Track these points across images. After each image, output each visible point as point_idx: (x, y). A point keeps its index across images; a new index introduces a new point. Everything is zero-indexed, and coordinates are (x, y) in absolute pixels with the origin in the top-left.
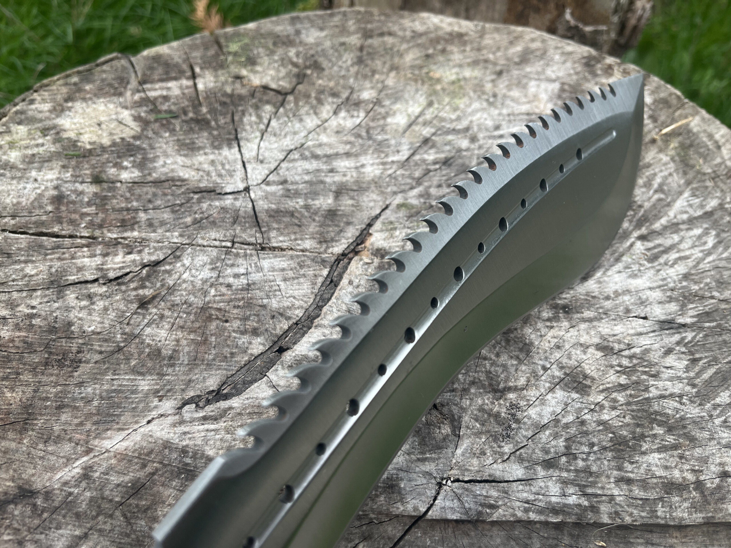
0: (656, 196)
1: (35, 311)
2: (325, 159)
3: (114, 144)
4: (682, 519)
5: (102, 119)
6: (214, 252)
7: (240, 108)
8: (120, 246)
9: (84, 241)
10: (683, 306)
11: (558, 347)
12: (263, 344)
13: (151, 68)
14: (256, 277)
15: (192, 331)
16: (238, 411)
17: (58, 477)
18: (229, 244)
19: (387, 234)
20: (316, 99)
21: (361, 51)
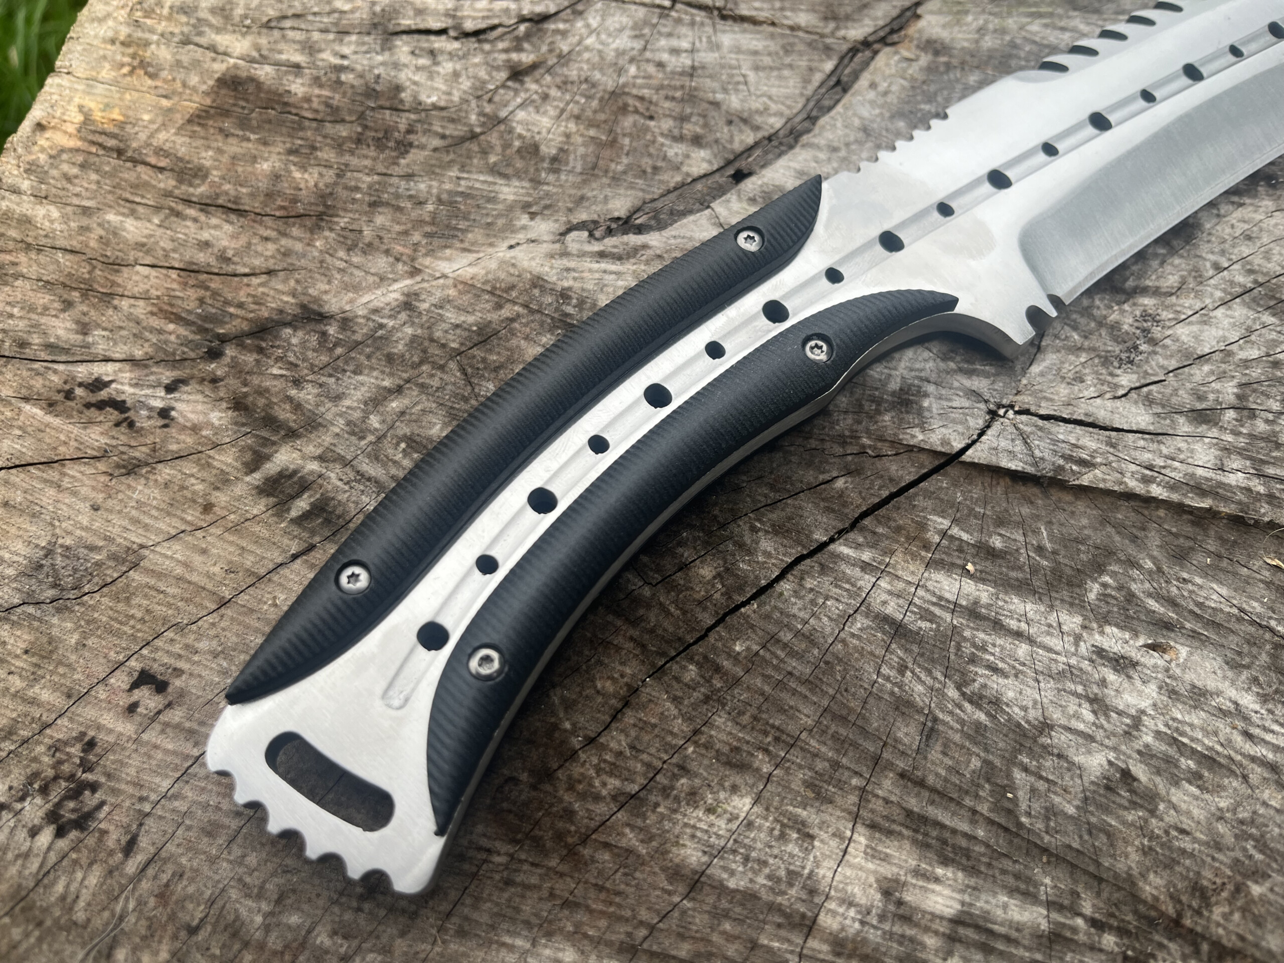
1: (346, 63)
6: (640, 13)
11: (1249, 238)
12: (710, 162)
14: (707, 57)
15: (592, 124)
16: (658, 252)
17: (364, 300)
18: (667, 4)
19: (948, 18)
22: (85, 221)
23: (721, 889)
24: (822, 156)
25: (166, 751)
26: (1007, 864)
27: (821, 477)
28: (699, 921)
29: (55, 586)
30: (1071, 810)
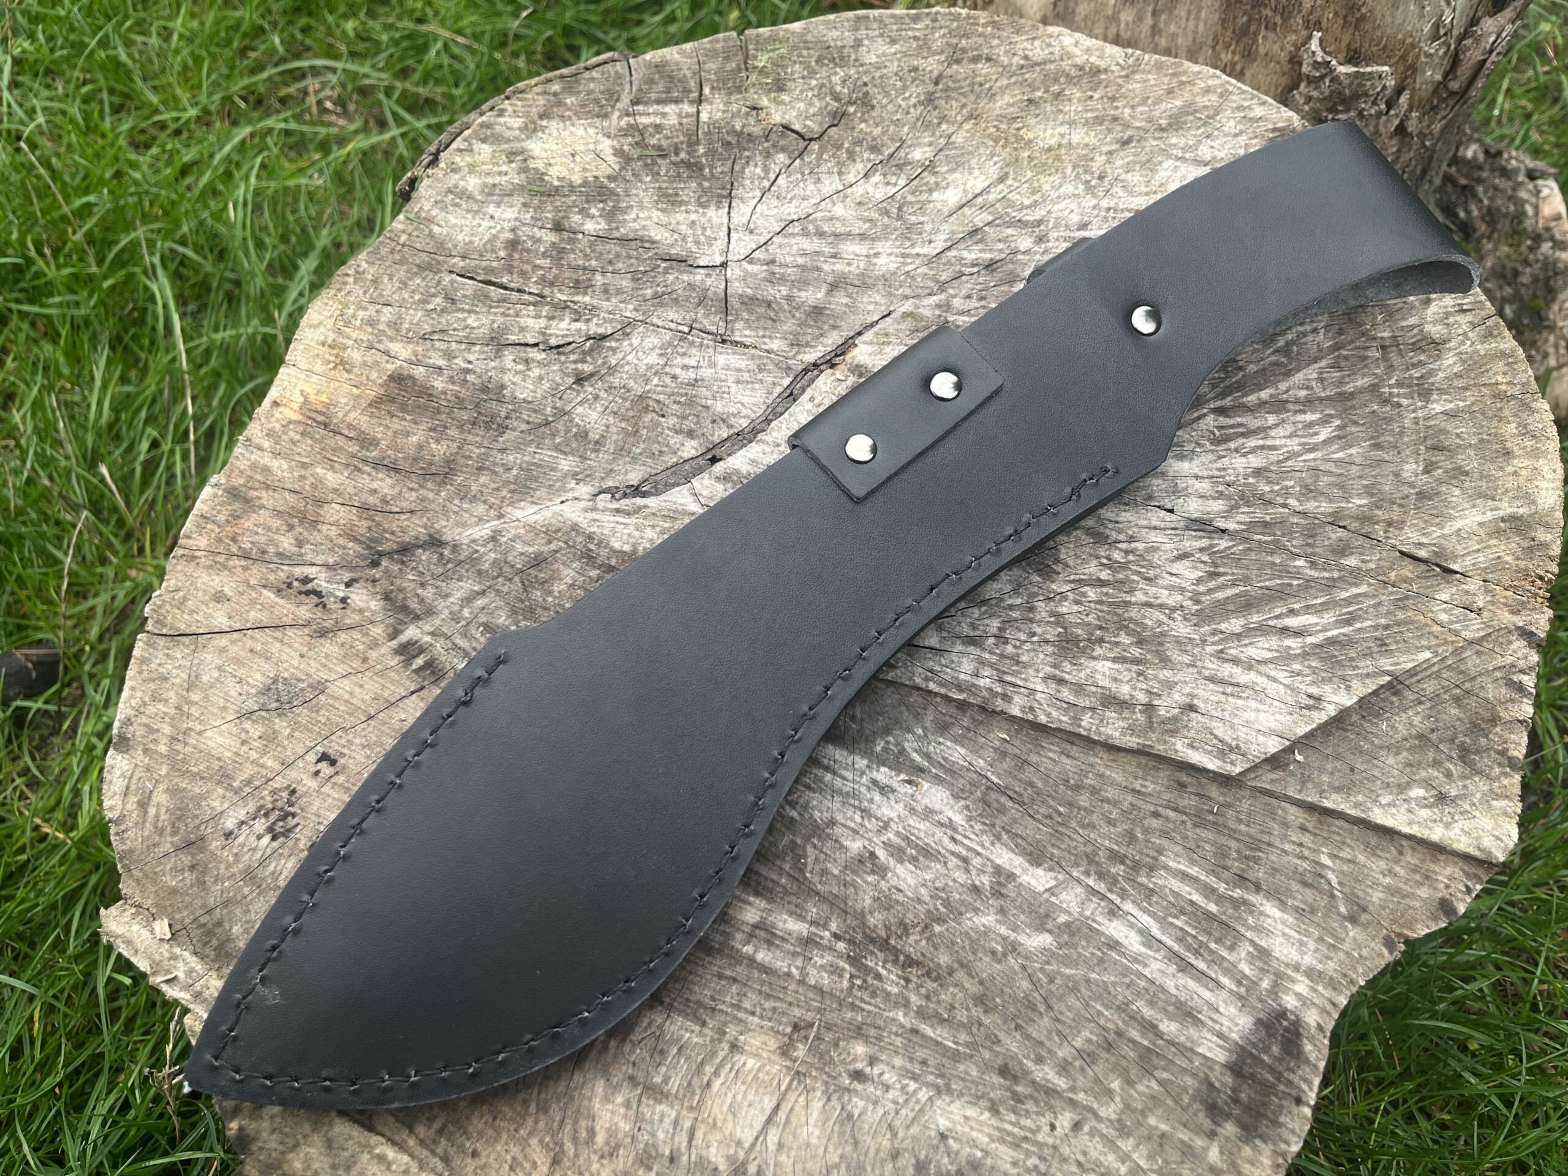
0: (1273, 358)
1: (470, 367)
2: (830, 240)
3: (585, 183)
4: (1111, 737)
5: (578, 148)
6: (667, 336)
7: (746, 153)
8: (567, 311)
9: (531, 299)
10: (1234, 507)
12: (696, 449)
13: (651, 82)
14: (706, 372)
15: (625, 419)
16: (653, 511)
17: (468, 533)
18: (686, 329)
19: (875, 348)
20: (848, 151)
21: (936, 83)
22: (303, 472)
24: (768, 449)
26: (793, 899)
29: (278, 701)
30: (836, 872)
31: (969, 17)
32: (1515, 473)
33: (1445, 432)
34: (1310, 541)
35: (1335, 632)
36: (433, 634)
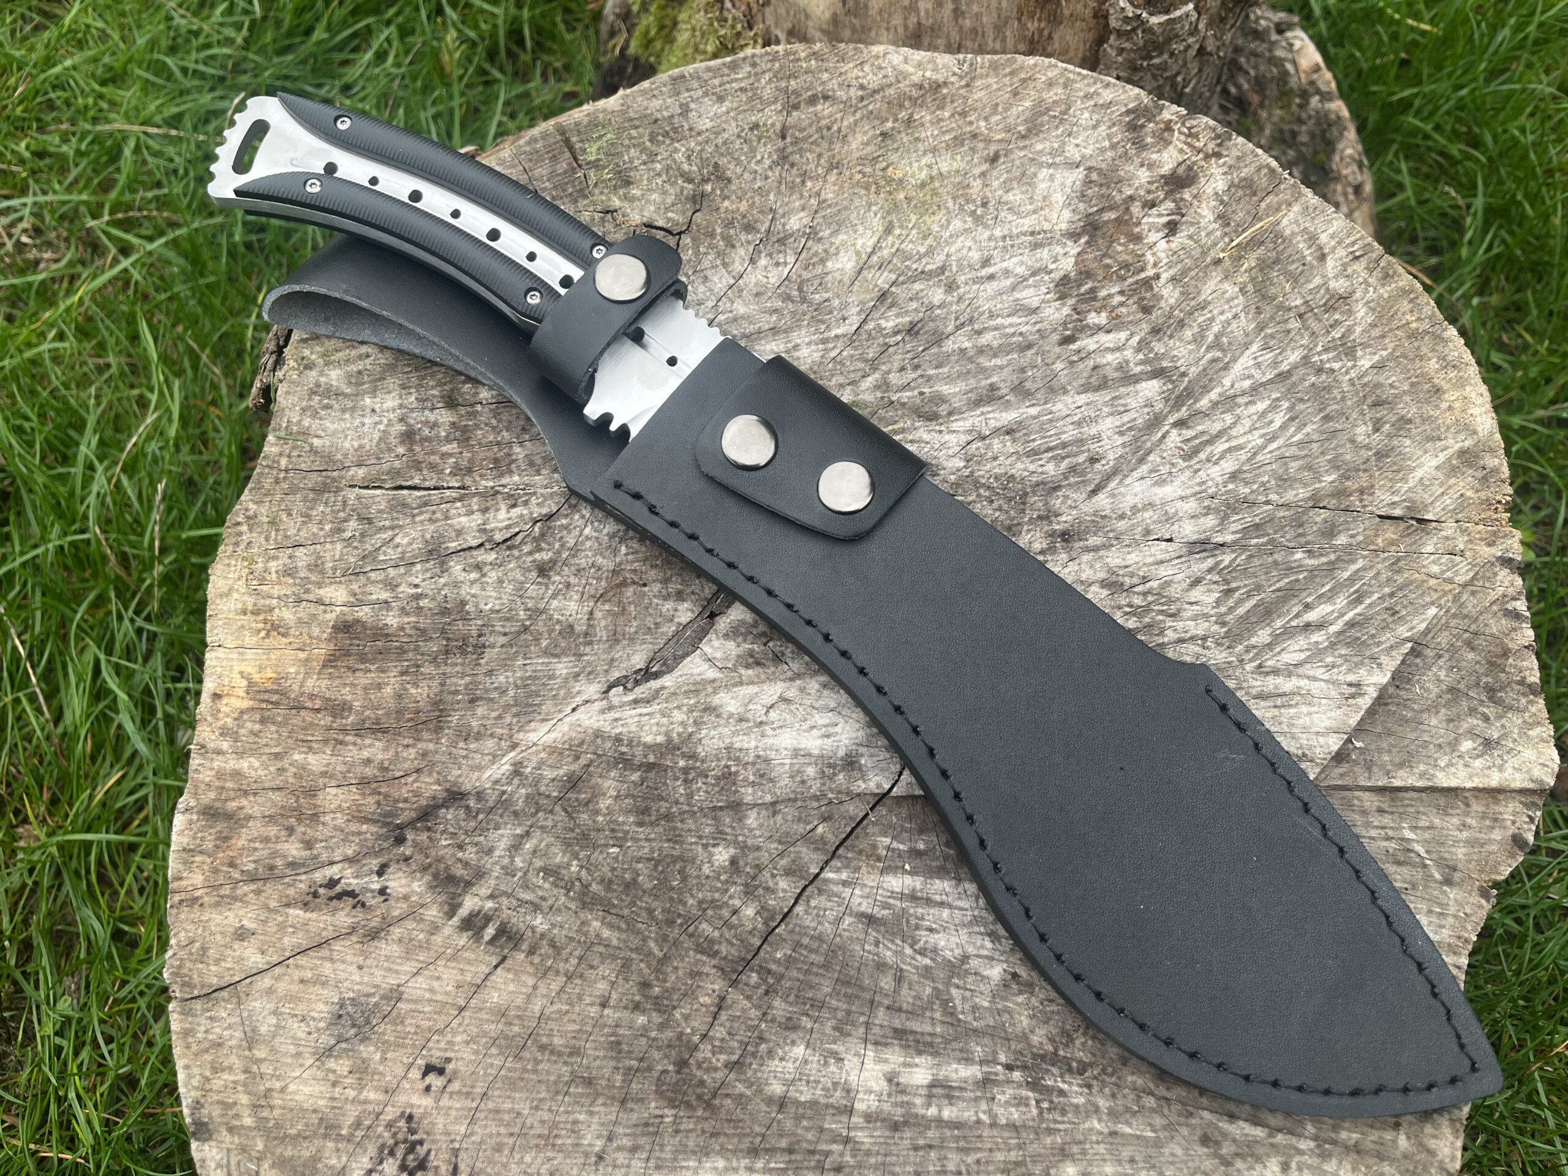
0: (1209, 356)
1: (419, 591)
8: (499, 497)
9: (454, 494)
10: (1224, 519)
12: (692, 611)
15: (606, 600)
16: (672, 690)
17: (487, 775)
20: (723, 238)
21: (784, 137)
23: (797, 1103)
25: (457, 1110)
26: (955, 1045)
27: (808, 828)
28: (789, 1125)
29: (353, 1026)
30: (986, 1004)
31: (787, 53)
32: (1450, 408)
33: (1378, 385)
34: (1300, 531)
35: (1350, 615)
36: (492, 897)
